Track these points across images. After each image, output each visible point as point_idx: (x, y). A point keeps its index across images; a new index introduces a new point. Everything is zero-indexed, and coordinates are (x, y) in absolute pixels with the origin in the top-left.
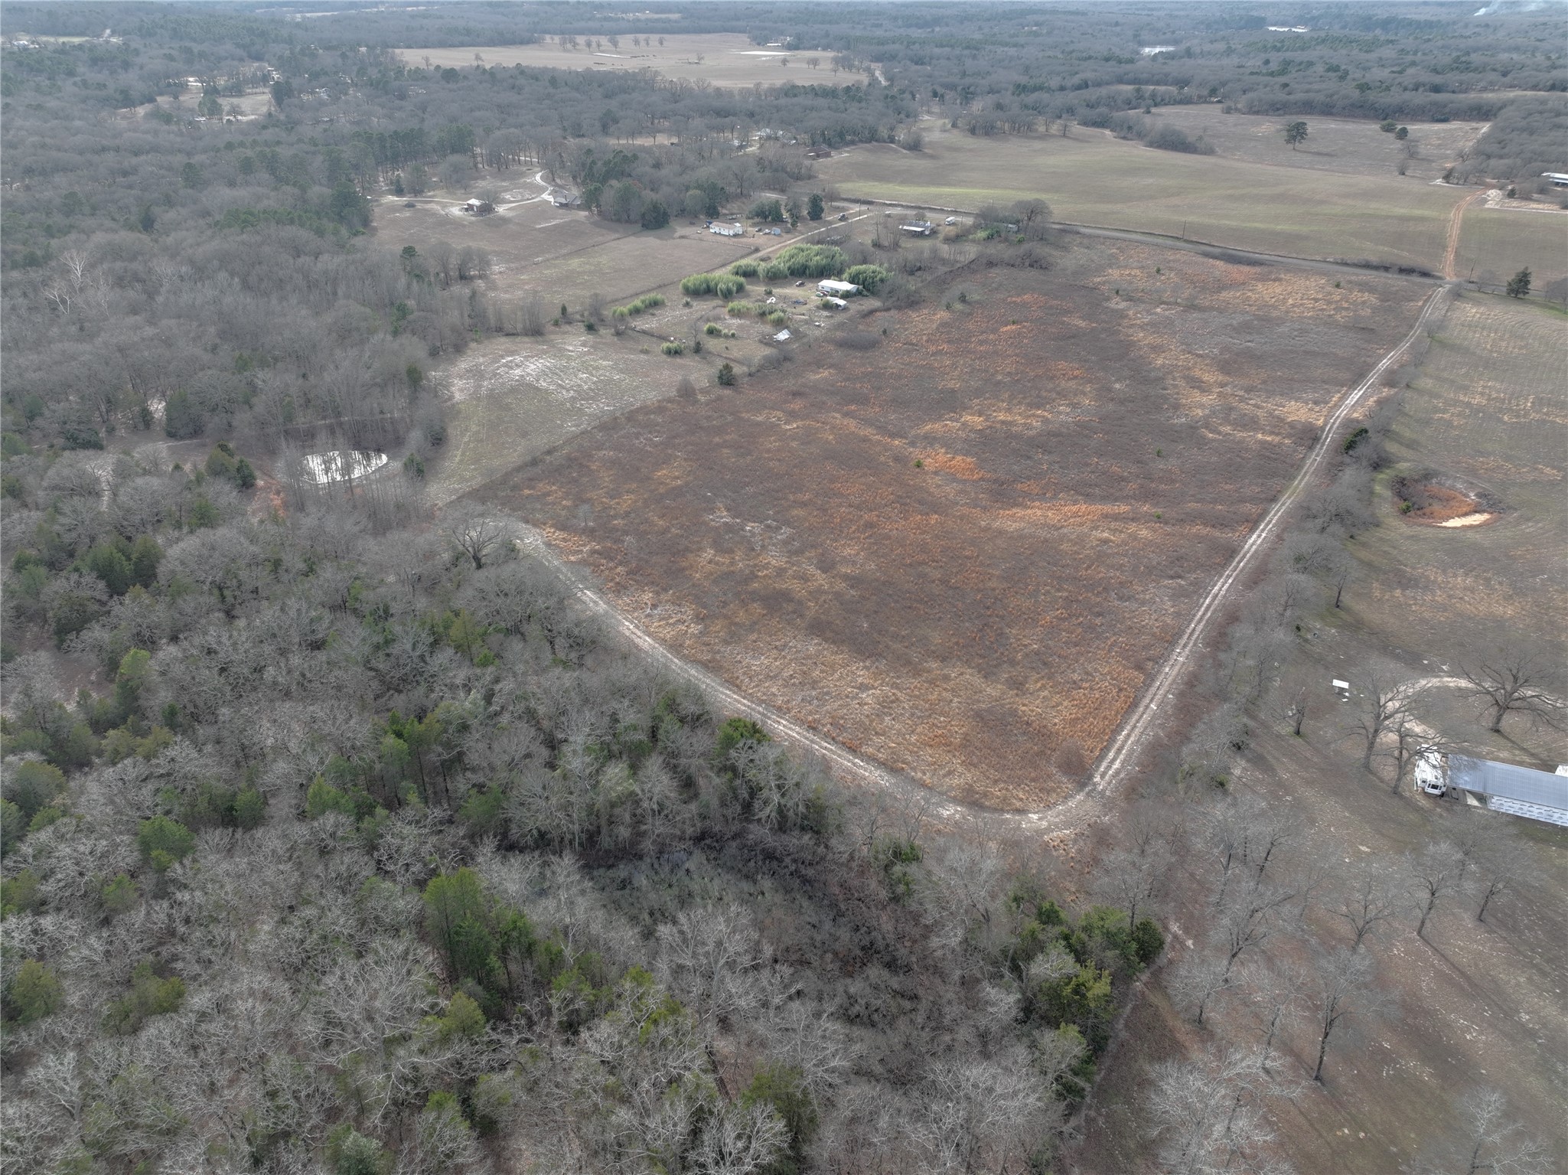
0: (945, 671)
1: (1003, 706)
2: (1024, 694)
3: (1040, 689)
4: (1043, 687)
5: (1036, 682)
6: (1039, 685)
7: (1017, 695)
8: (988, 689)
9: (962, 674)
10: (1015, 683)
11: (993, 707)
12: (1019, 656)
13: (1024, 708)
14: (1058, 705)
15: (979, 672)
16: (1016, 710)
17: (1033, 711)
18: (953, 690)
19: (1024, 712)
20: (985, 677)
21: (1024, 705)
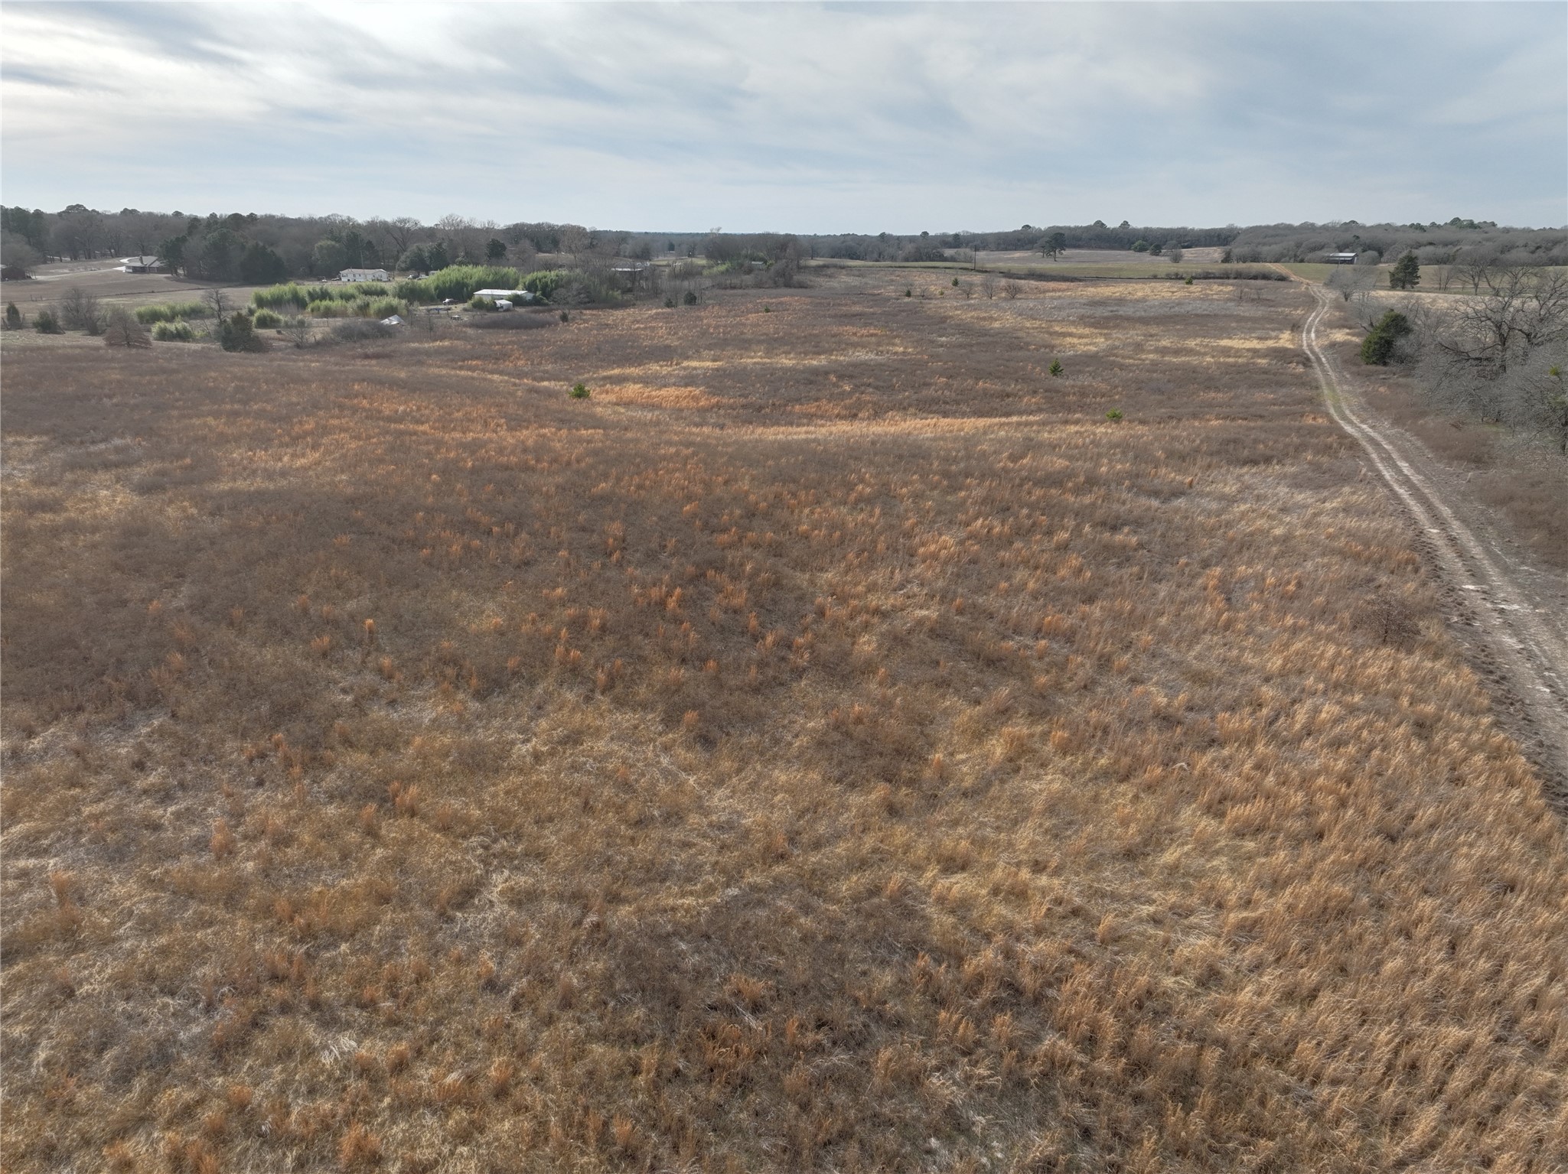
0: (486, 736)
1: (816, 883)
2: (933, 801)
3: (1012, 766)
4: (1020, 758)
5: (979, 734)
6: (997, 749)
7: (893, 811)
8: (719, 799)
9: (574, 738)
10: (867, 749)
11: (755, 898)
12: (867, 645)
13: (959, 884)
14: (1154, 839)
15: (671, 720)
16: (905, 905)
17: (1019, 895)
18: (502, 824)
19: (960, 907)
20: (706, 741)
21: (952, 864)
